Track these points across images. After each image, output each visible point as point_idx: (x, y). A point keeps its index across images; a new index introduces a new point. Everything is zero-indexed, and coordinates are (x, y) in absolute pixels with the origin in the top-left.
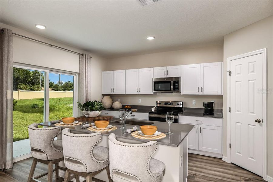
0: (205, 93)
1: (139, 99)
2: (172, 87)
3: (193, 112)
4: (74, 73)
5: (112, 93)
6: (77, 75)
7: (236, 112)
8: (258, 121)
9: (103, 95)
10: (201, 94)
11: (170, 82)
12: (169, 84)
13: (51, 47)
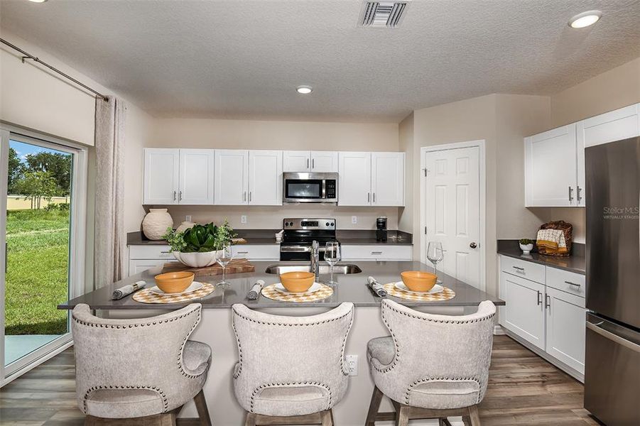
0: (379, 203)
1: (243, 216)
2: (324, 191)
3: (356, 237)
4: (77, 146)
5: (176, 203)
6: (85, 152)
7: (437, 234)
8: (473, 246)
9: (145, 206)
10: (373, 204)
11: (320, 182)
12: (318, 185)
13: (23, 61)
